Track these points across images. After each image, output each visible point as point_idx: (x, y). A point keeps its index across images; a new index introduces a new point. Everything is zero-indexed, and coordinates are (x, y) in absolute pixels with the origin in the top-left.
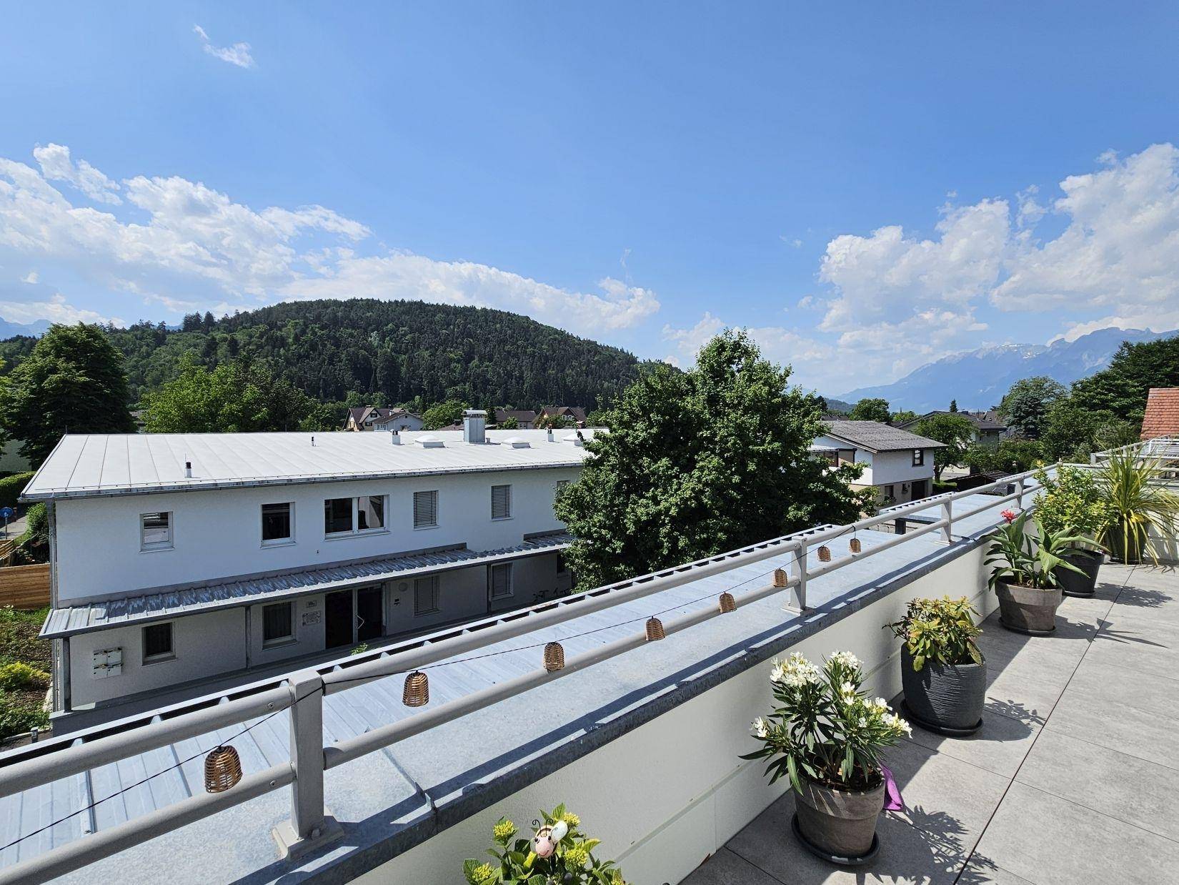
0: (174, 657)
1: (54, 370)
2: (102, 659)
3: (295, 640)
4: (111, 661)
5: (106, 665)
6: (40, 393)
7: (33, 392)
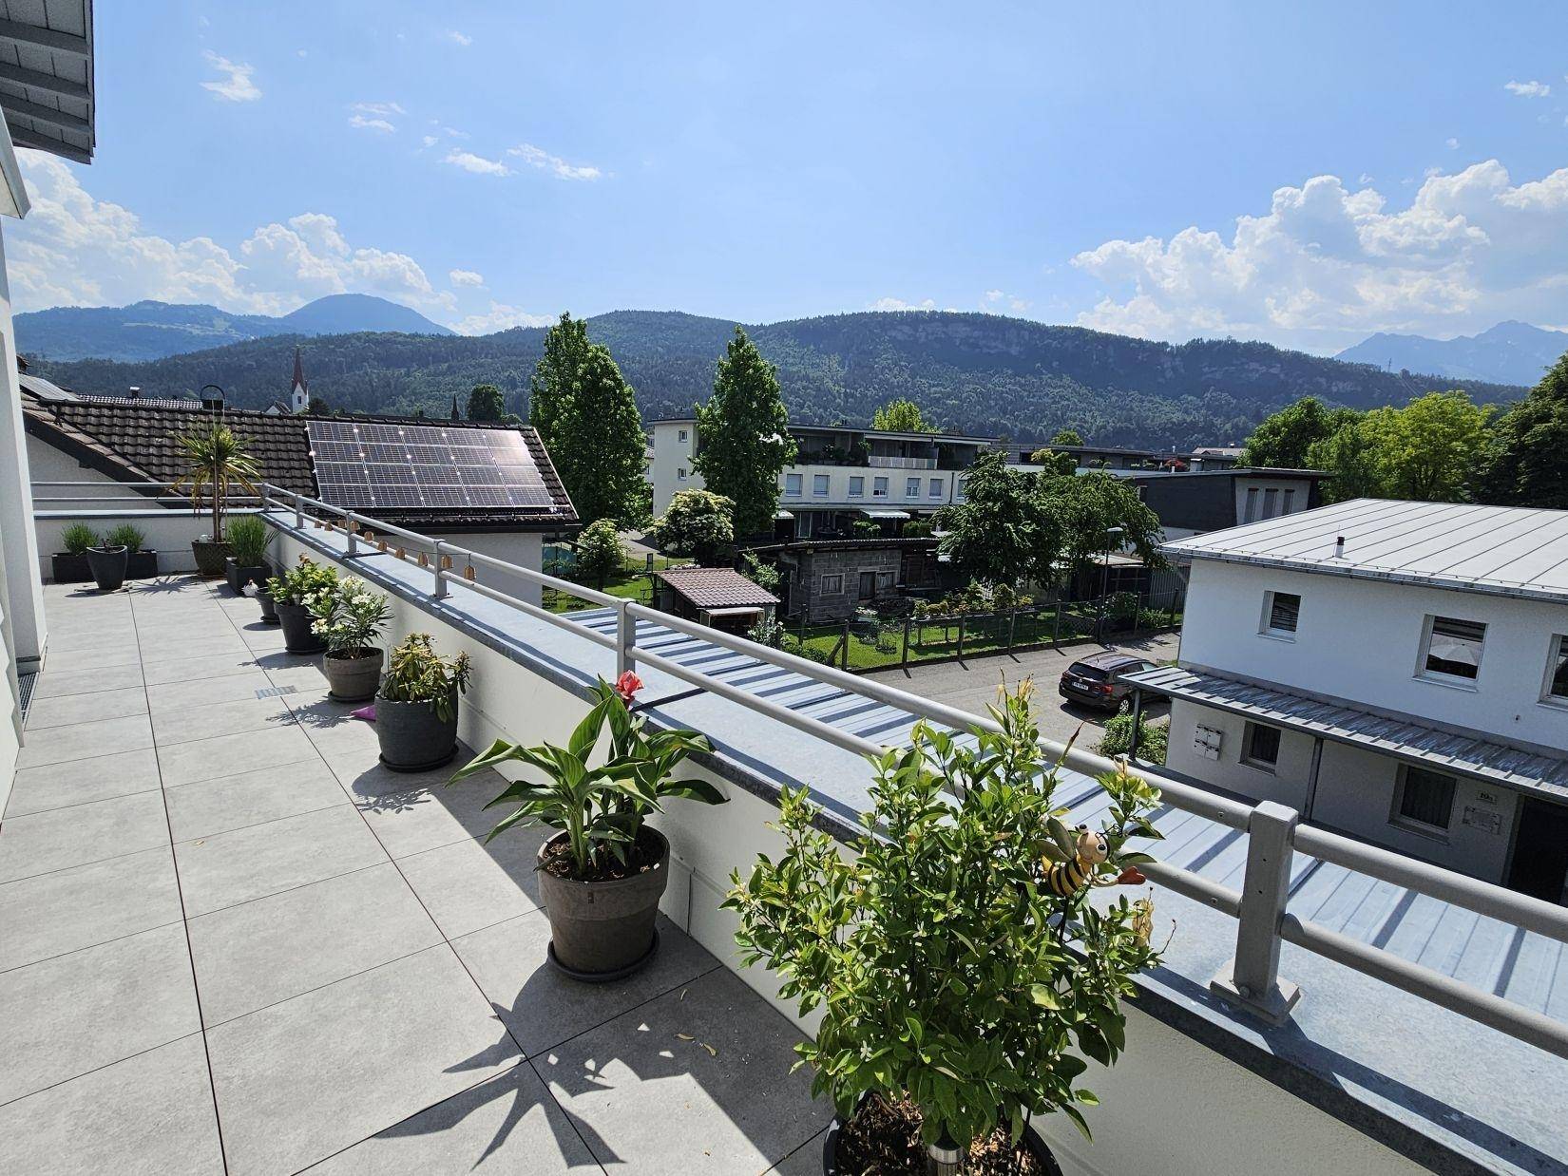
0: (1272, 771)
1: (1545, 418)
2: (1203, 735)
3: (1445, 839)
4: (1210, 741)
5: (1205, 744)
6: (1519, 450)
7: (1512, 448)
